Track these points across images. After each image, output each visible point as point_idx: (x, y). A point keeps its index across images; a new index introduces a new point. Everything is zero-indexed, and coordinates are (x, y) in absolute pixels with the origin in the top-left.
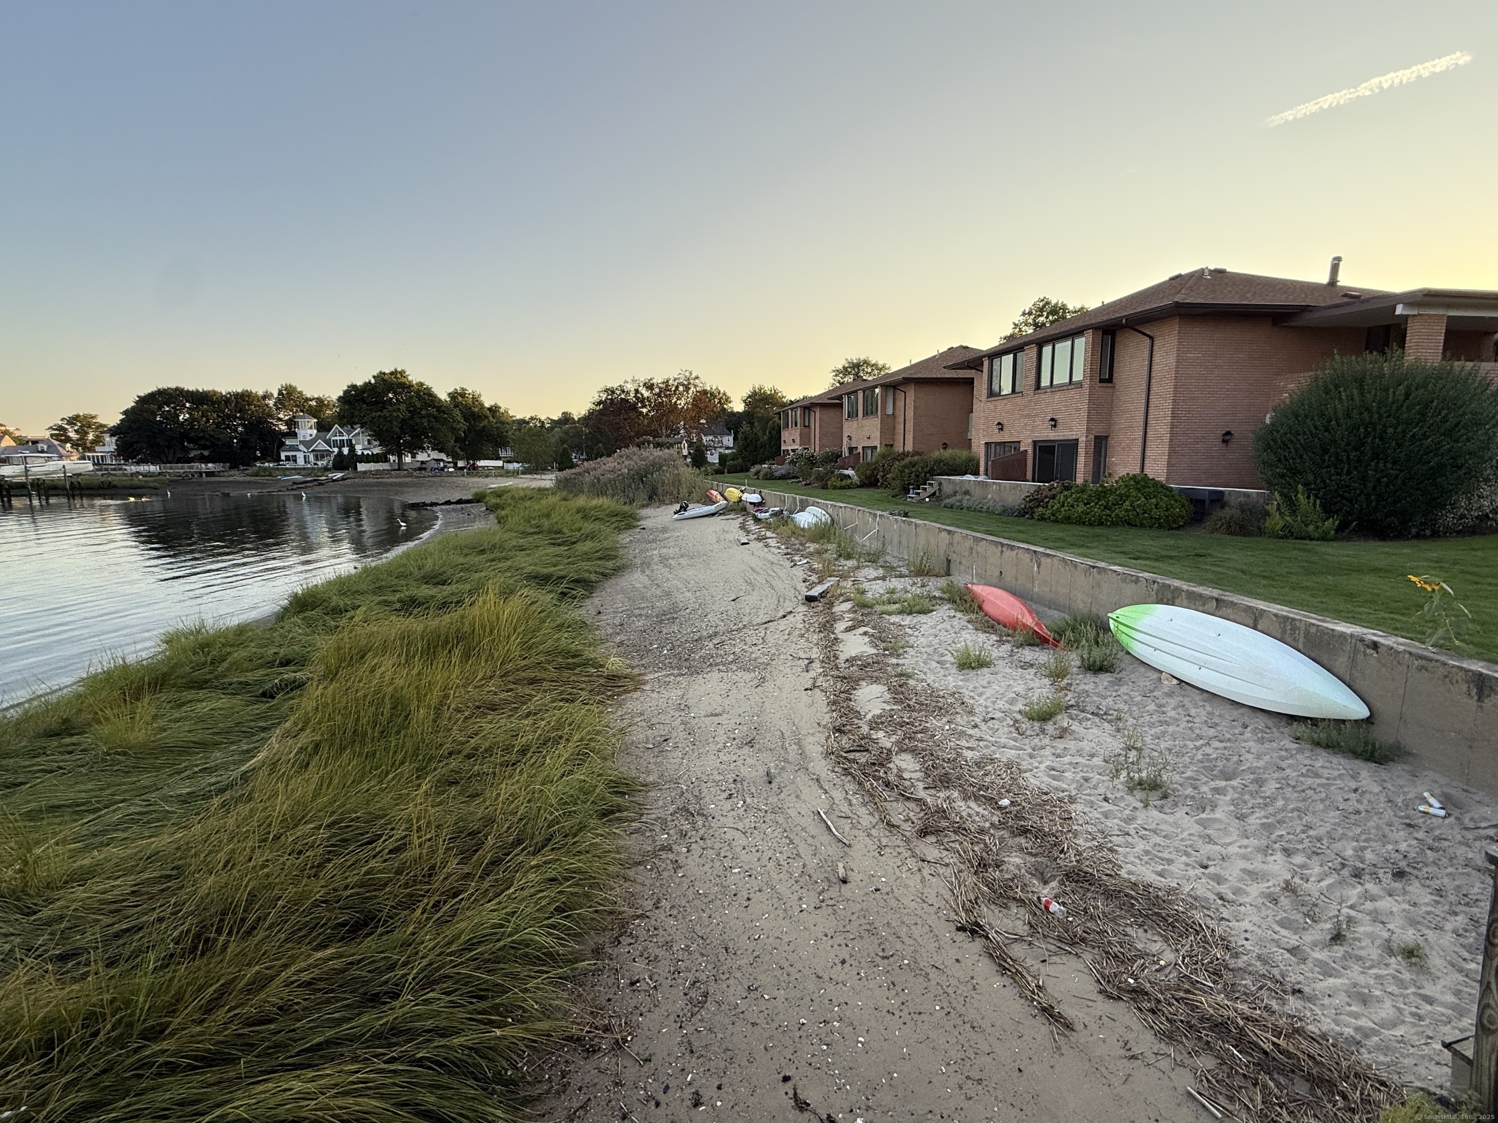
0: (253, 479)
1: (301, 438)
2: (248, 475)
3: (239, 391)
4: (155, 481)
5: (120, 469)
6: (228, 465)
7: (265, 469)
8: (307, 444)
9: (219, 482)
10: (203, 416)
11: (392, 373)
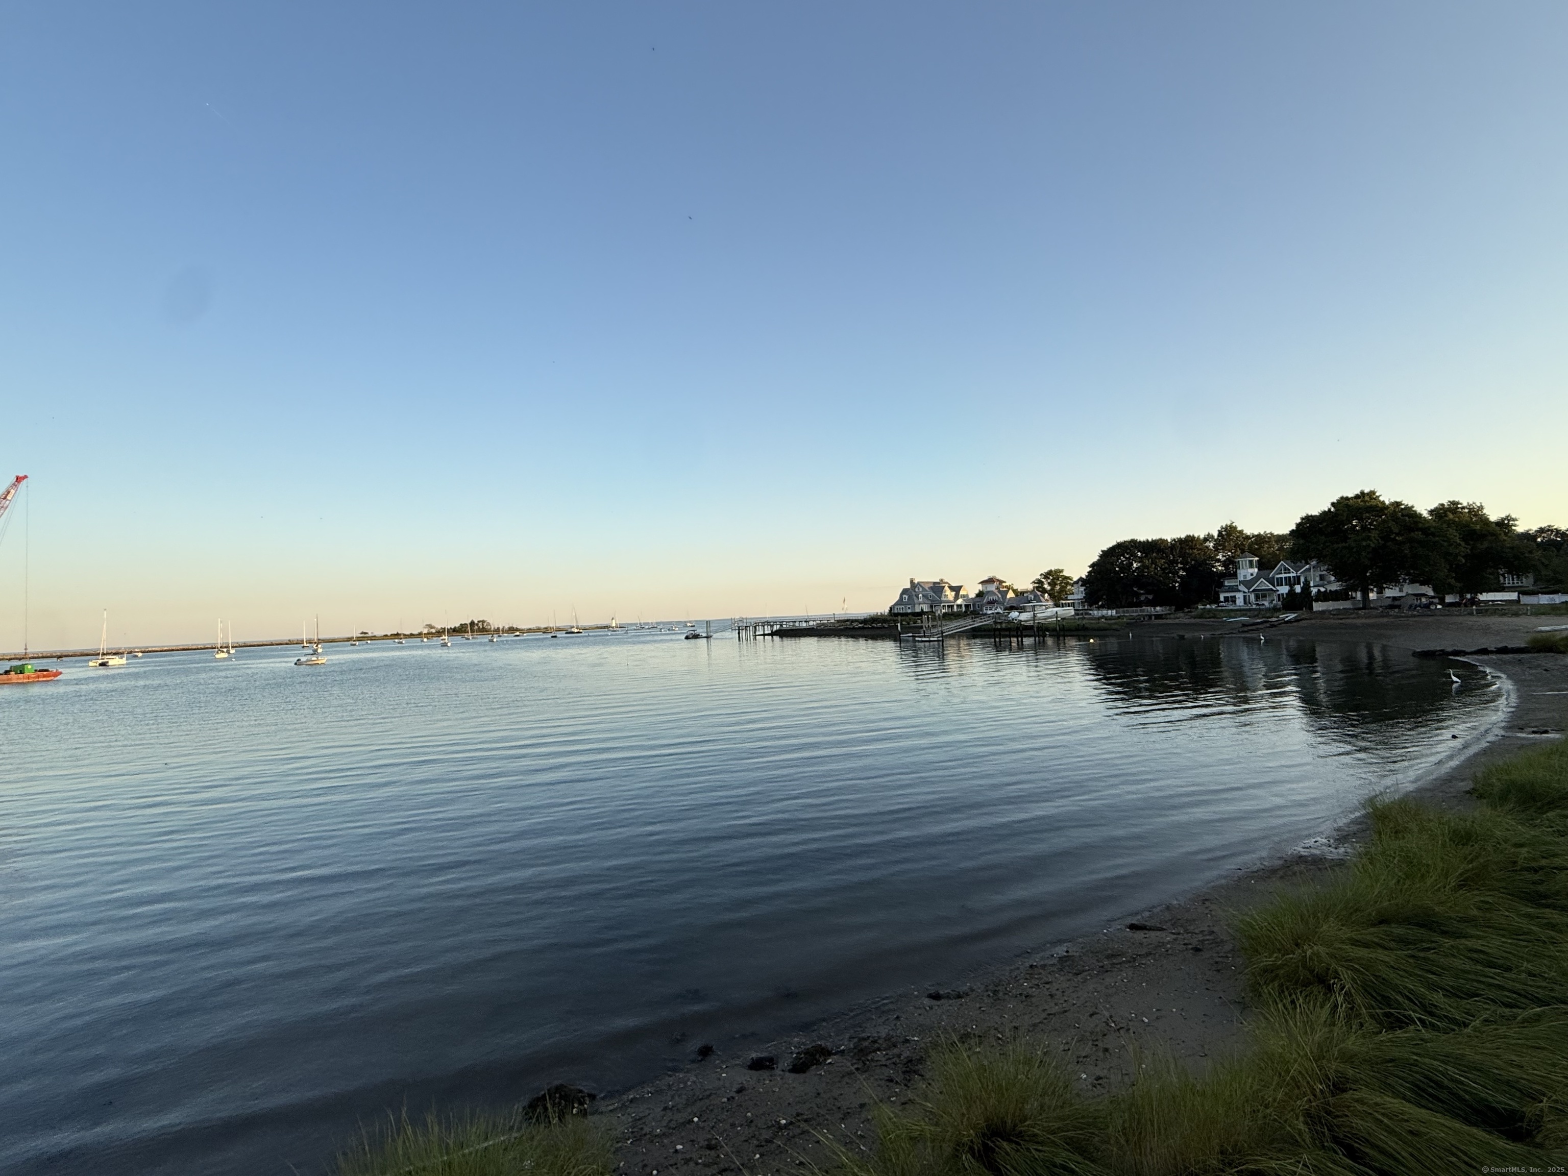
0: (1198, 620)
1: (1241, 578)
2: (1192, 617)
3: (1183, 536)
4: (1116, 624)
5: (1087, 614)
6: (1173, 607)
7: (1210, 610)
8: (1248, 584)
9: (1168, 624)
10: (1152, 563)
11: (1357, 497)
